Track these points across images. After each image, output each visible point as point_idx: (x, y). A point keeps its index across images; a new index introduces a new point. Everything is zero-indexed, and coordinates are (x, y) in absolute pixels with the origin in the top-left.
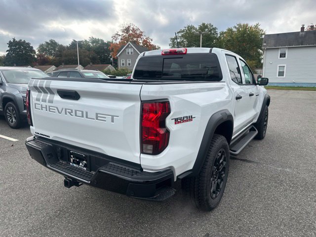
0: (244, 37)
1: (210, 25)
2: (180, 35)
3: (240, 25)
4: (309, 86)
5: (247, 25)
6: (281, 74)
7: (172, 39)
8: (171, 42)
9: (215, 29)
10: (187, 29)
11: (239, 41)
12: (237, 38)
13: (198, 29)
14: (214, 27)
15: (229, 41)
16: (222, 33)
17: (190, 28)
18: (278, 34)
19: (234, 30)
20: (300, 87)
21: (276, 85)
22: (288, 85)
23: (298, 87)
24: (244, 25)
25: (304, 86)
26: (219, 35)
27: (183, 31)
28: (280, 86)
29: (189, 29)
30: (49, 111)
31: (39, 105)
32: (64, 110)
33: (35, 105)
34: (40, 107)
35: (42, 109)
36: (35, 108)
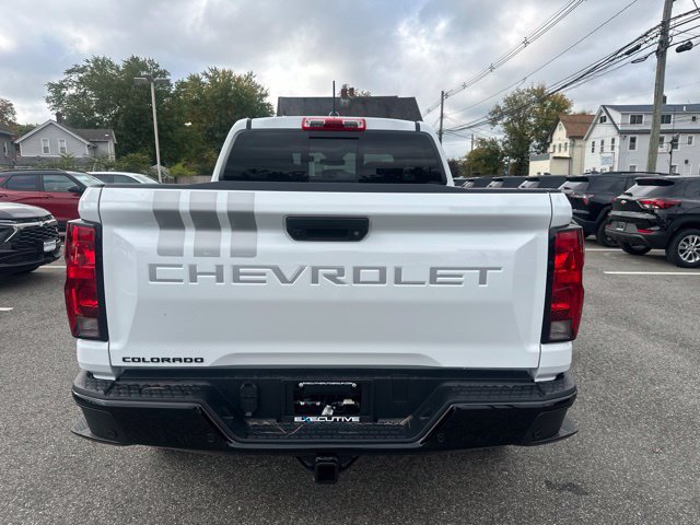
0: (227, 97)
1: (152, 62)
2: (75, 77)
3: (215, 71)
5: (231, 73)
7: (52, 86)
8: (50, 94)
9: (164, 73)
10: (92, 65)
11: (218, 106)
12: (214, 98)
13: (121, 69)
14: (161, 68)
15: (196, 103)
16: (182, 85)
17: (101, 65)
18: (305, 99)
19: (204, 80)
24: (224, 71)
26: (174, 89)
27: (83, 70)
29: (97, 66)
30: (236, 279)
31: (180, 266)
32: (306, 273)
33: (152, 268)
34: (183, 272)
35: (193, 279)
36: (153, 277)
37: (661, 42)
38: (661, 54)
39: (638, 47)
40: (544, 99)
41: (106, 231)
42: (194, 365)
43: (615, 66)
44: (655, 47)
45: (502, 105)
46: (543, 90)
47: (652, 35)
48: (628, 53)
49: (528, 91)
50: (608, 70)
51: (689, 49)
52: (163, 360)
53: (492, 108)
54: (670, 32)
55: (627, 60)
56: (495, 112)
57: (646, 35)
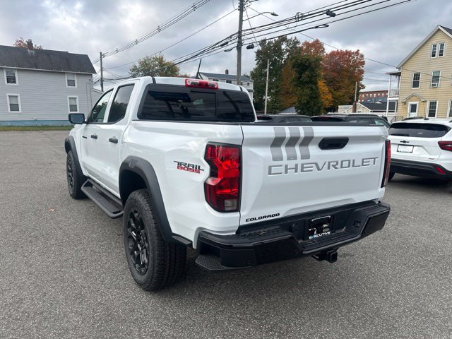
4: (56, 124)
6: (14, 107)
20: (45, 126)
21: (9, 124)
22: (28, 124)
23: (43, 126)
25: (50, 124)
28: (16, 125)
30: (302, 171)
31: (281, 166)
32: (326, 165)
33: (270, 168)
34: (282, 169)
35: (286, 172)
36: (270, 173)
37: (239, 42)
38: (239, 48)
39: (227, 43)
40: (164, 65)
41: (244, 149)
42: (276, 217)
43: (215, 52)
44: (236, 44)
45: (138, 65)
46: (162, 58)
47: (234, 37)
48: (222, 45)
49: (153, 58)
50: (212, 53)
51: (253, 48)
52: (264, 217)
53: (132, 67)
54: (243, 38)
55: (221, 50)
56: (134, 70)
57: (231, 37)
